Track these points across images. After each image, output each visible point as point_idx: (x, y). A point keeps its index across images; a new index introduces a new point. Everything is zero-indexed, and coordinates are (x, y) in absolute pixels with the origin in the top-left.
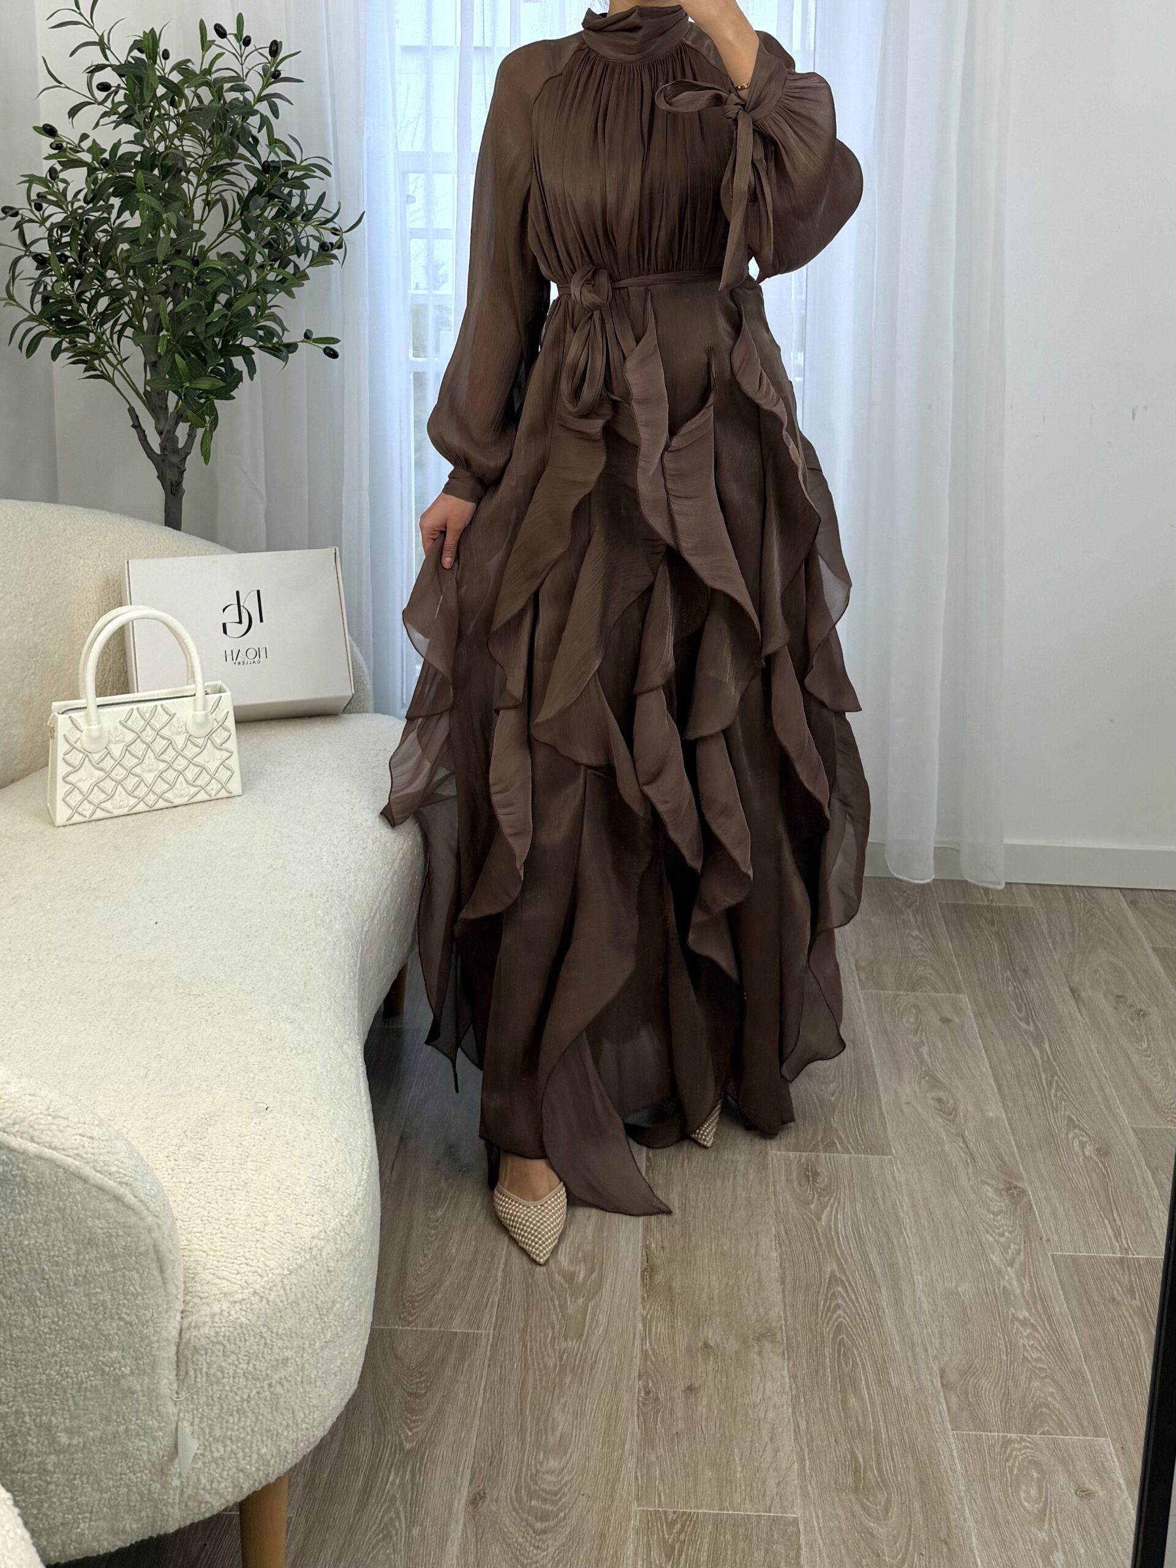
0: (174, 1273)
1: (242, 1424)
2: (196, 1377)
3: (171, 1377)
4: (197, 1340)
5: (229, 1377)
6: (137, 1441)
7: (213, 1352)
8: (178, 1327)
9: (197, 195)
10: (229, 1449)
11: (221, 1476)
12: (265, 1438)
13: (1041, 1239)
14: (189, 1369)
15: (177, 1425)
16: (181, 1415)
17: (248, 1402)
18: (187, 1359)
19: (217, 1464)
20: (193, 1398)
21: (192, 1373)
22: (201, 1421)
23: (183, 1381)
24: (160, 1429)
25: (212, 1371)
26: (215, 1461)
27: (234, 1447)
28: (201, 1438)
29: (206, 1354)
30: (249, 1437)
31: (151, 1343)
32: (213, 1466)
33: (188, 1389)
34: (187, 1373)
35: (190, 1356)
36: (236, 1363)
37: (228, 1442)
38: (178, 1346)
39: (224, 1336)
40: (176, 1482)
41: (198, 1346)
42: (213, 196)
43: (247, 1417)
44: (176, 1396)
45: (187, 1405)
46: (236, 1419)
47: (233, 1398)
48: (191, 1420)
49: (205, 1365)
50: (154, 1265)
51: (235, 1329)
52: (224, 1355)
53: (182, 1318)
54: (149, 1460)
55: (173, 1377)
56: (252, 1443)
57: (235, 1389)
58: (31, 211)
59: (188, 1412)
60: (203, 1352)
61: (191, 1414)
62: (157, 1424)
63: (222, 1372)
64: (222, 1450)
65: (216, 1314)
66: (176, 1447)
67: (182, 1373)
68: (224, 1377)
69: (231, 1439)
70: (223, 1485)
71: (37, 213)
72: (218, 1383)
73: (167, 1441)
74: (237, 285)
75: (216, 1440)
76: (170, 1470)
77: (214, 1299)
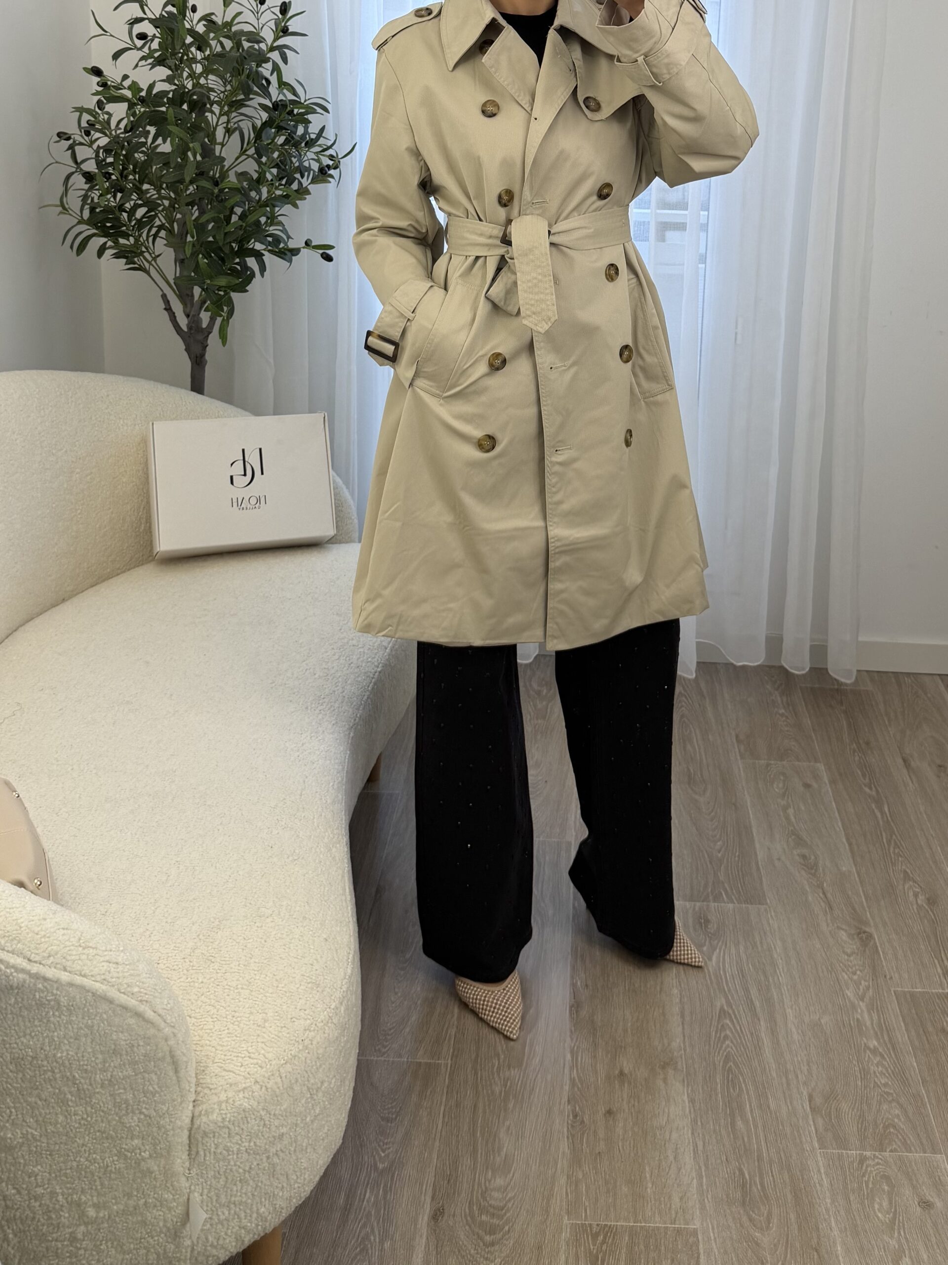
0: (187, 1072)
1: (244, 1191)
2: (205, 1155)
3: (183, 1157)
4: (206, 1126)
5: (233, 1154)
6: (154, 1211)
7: (220, 1135)
8: (191, 1115)
9: (220, 123)
10: (232, 1212)
11: (226, 1234)
12: (263, 1200)
13: (885, 977)
14: (200, 1150)
15: (189, 1196)
16: (193, 1187)
17: (249, 1172)
18: (198, 1141)
19: (222, 1225)
20: (202, 1173)
21: (202, 1153)
22: (209, 1192)
23: (194, 1159)
24: (174, 1200)
25: (219, 1151)
26: (220, 1222)
27: (238, 1210)
28: (210, 1204)
29: (214, 1137)
30: (249, 1201)
31: (167, 1131)
32: (220, 1226)
33: (198, 1165)
34: (197, 1153)
35: (200, 1139)
36: (240, 1142)
37: (232, 1206)
38: (190, 1130)
39: (229, 1121)
40: (188, 1242)
41: (207, 1130)
42: (232, 124)
43: (249, 1184)
44: (187, 1171)
45: (198, 1179)
46: (239, 1188)
47: (237, 1171)
48: (200, 1191)
49: (213, 1145)
50: (170, 1067)
51: (239, 1114)
52: (229, 1137)
53: (194, 1106)
54: (165, 1226)
55: (185, 1156)
56: (252, 1205)
57: (238, 1163)
58: (82, 136)
59: (198, 1185)
60: (211, 1136)
61: (200, 1186)
62: (171, 1197)
63: (228, 1151)
64: (227, 1213)
65: (223, 1102)
66: (188, 1214)
67: (193, 1153)
68: (229, 1155)
69: (234, 1203)
70: (228, 1241)
71: (86, 138)
72: (224, 1159)
73: (180, 1210)
74: (250, 200)
75: (222, 1206)
76: (181, 1233)
77: (222, 1090)
